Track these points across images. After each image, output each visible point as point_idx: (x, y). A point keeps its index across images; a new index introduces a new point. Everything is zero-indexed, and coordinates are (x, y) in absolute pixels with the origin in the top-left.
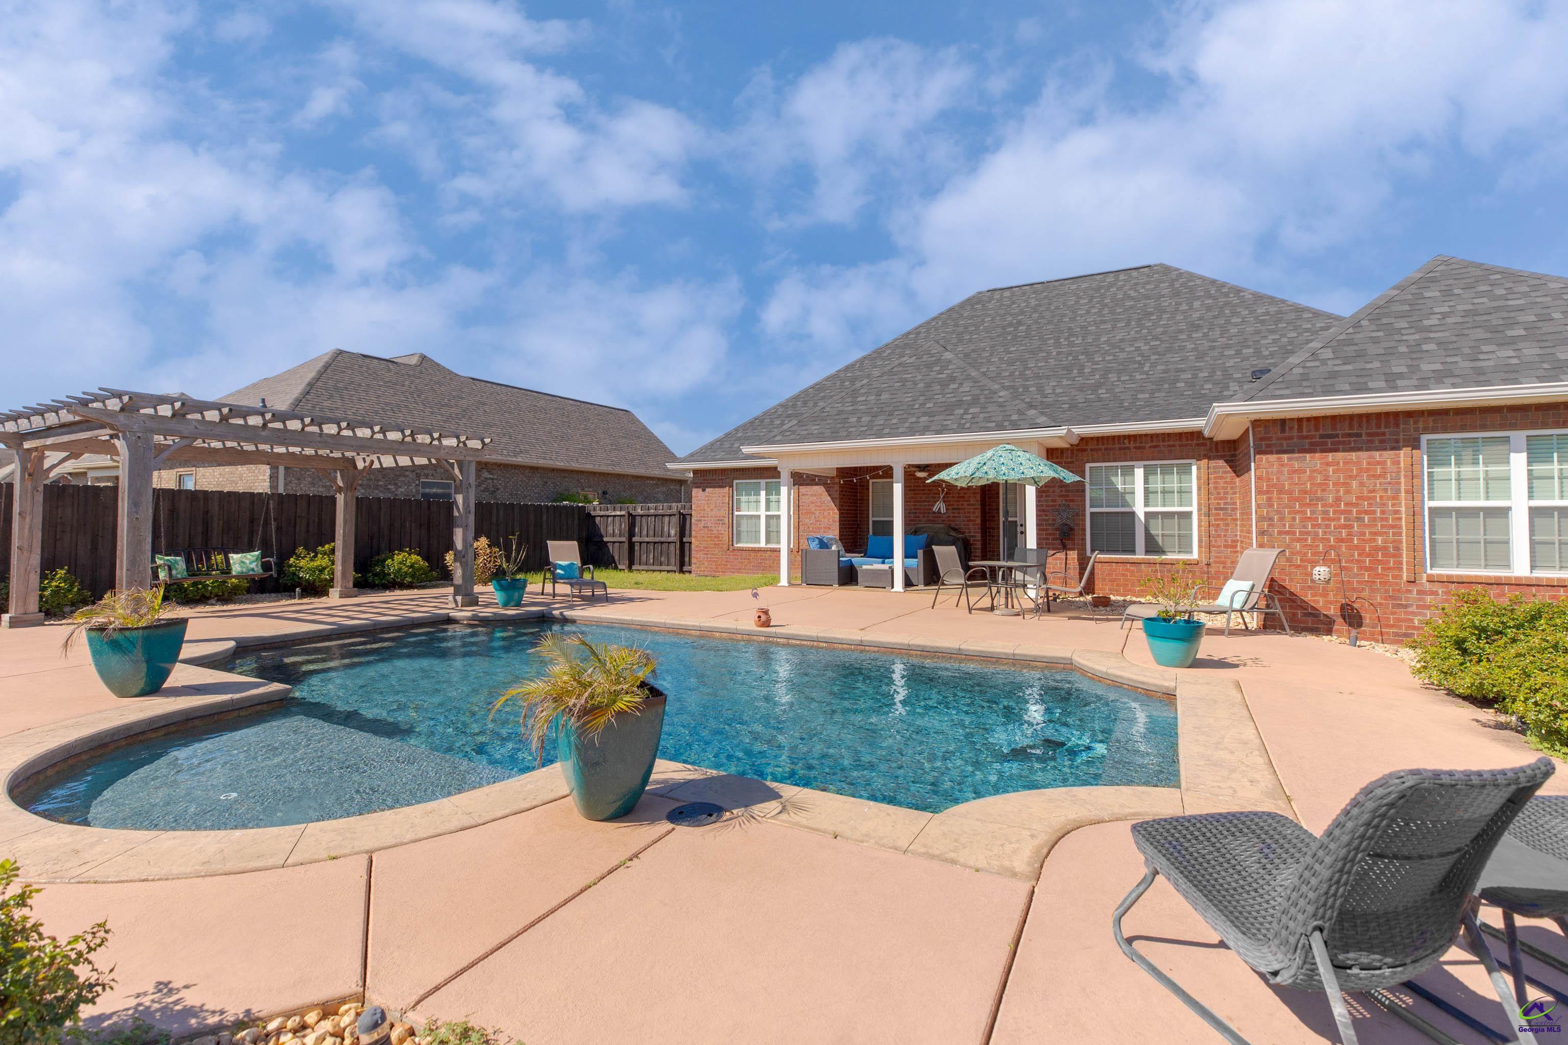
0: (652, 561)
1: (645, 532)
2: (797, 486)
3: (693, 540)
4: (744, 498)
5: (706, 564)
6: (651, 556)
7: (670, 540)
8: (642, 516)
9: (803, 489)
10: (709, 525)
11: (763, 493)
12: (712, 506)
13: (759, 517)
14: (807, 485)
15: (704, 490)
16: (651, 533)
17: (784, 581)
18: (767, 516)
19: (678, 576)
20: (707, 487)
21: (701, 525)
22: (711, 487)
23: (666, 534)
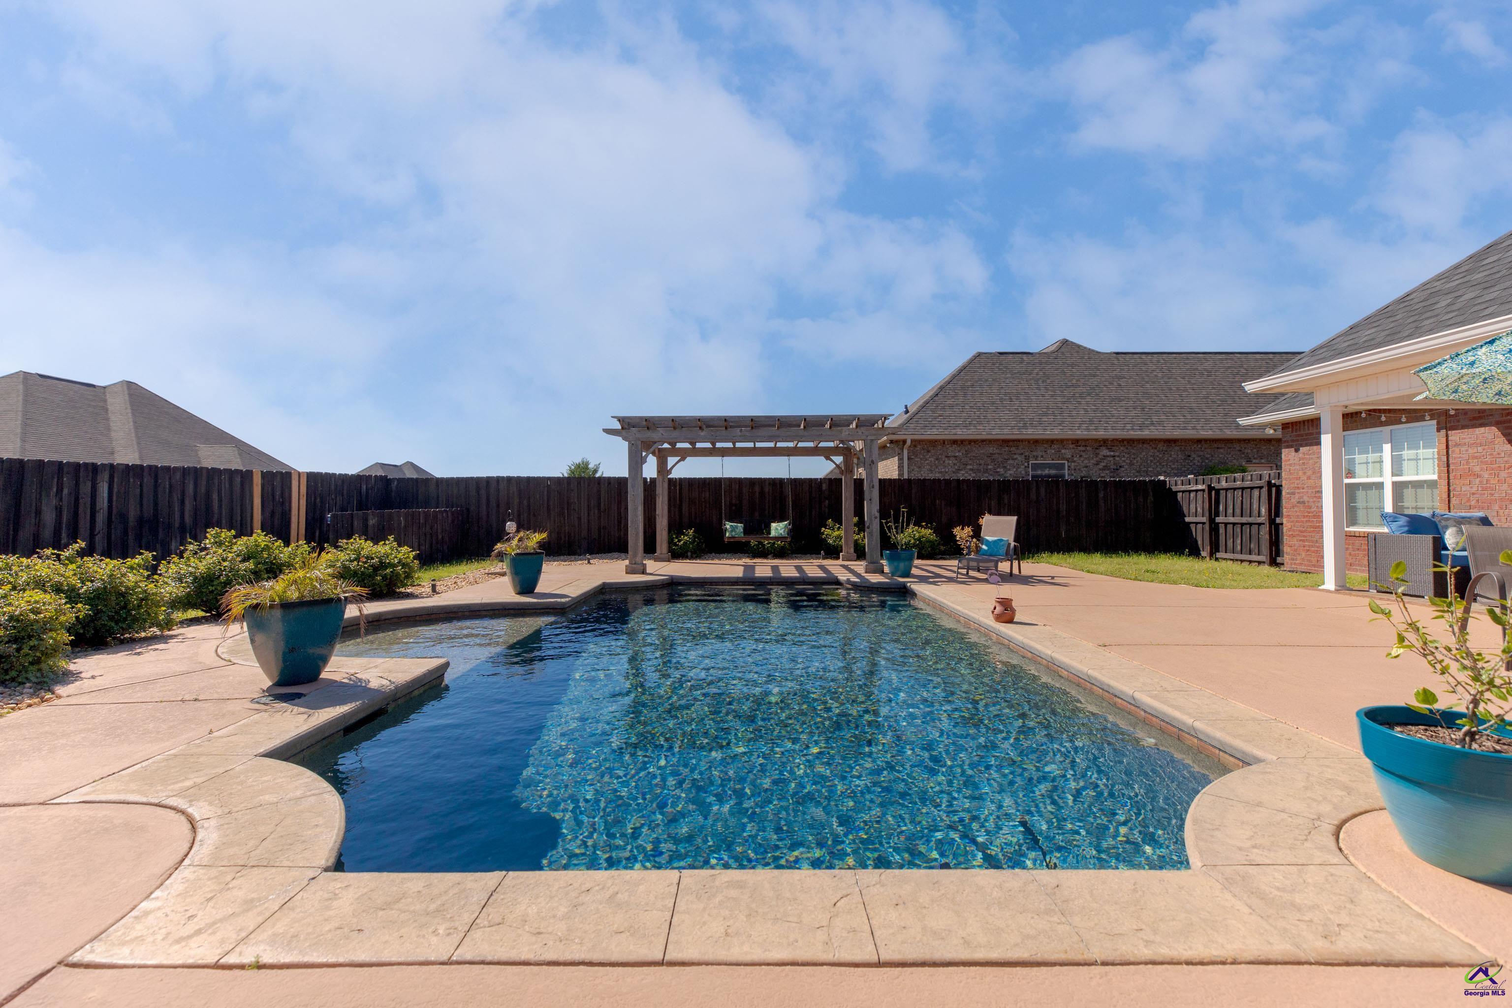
0: (1239, 547)
1: (1230, 511)
2: (1443, 432)
3: (1285, 521)
4: (1359, 458)
5: (1303, 554)
6: (1239, 541)
7: (1260, 520)
8: (1227, 490)
9: (1455, 436)
10: (1306, 499)
11: (1387, 448)
12: (1309, 473)
13: (1380, 486)
14: (1463, 427)
15: (1297, 451)
16: (1238, 511)
17: (1330, 584)
18: (1394, 484)
19: (1266, 569)
20: (1302, 446)
21: (1295, 499)
22: (1306, 445)
23: (1255, 512)
